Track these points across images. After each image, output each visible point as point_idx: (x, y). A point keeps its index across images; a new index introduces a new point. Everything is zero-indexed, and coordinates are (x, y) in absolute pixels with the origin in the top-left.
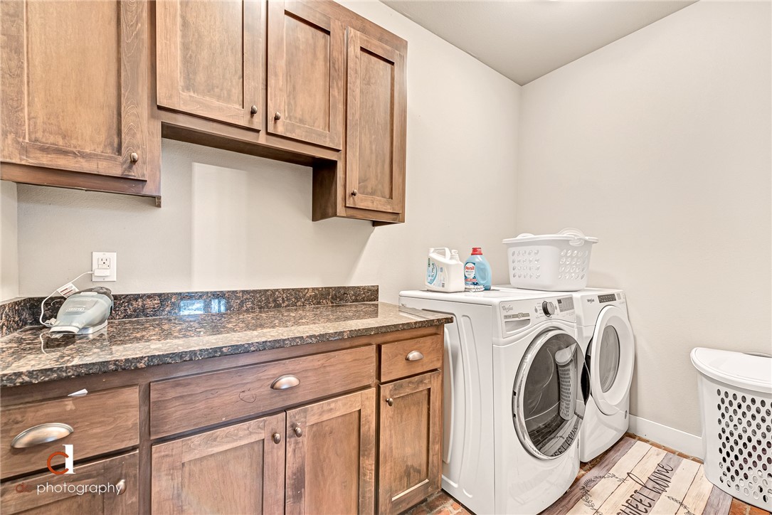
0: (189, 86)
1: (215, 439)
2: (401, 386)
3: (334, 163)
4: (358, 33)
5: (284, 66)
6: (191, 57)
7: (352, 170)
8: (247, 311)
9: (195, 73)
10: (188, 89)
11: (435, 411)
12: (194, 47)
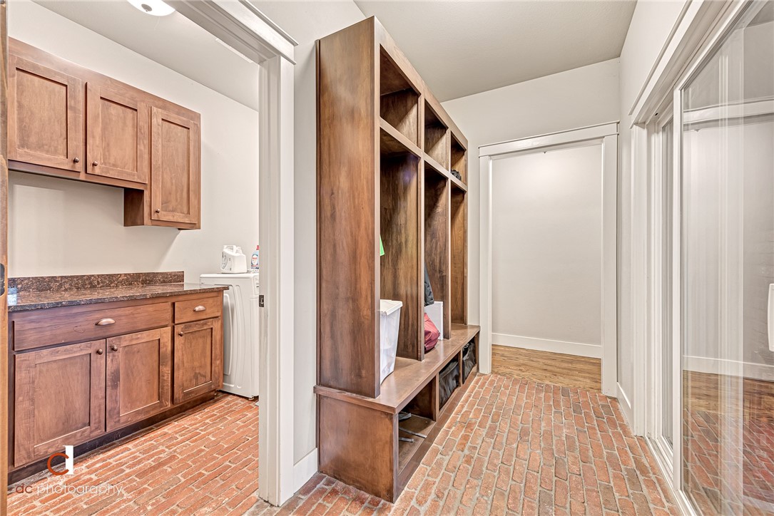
0: (24, 144)
1: (58, 352)
2: (190, 326)
3: (142, 191)
4: (160, 110)
5: (100, 132)
6: (25, 126)
7: (156, 196)
8: (66, 290)
9: (28, 137)
10: (23, 147)
11: (216, 341)
12: (27, 120)
